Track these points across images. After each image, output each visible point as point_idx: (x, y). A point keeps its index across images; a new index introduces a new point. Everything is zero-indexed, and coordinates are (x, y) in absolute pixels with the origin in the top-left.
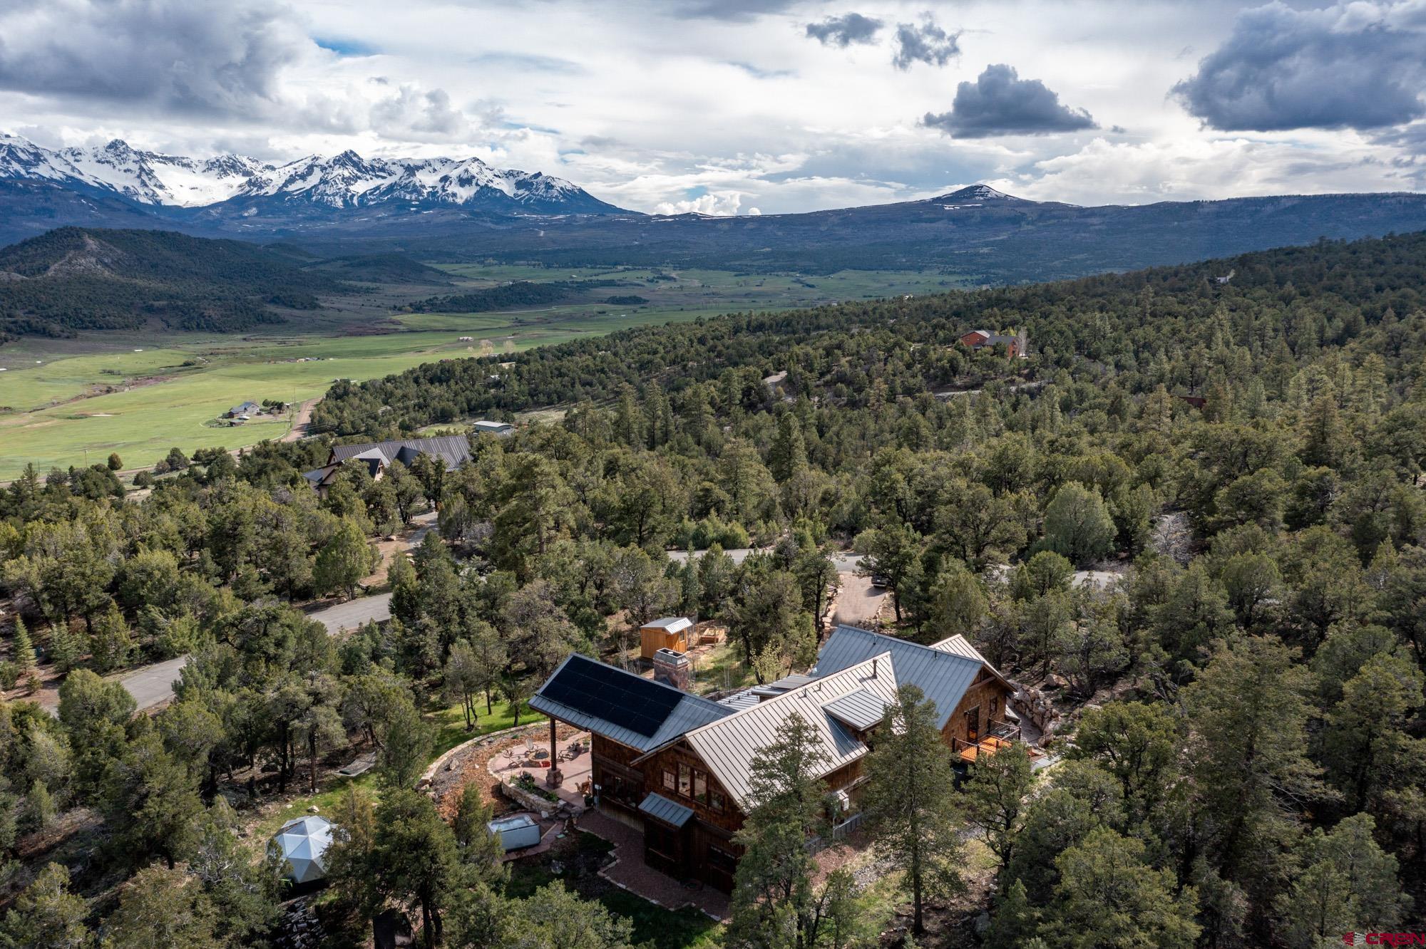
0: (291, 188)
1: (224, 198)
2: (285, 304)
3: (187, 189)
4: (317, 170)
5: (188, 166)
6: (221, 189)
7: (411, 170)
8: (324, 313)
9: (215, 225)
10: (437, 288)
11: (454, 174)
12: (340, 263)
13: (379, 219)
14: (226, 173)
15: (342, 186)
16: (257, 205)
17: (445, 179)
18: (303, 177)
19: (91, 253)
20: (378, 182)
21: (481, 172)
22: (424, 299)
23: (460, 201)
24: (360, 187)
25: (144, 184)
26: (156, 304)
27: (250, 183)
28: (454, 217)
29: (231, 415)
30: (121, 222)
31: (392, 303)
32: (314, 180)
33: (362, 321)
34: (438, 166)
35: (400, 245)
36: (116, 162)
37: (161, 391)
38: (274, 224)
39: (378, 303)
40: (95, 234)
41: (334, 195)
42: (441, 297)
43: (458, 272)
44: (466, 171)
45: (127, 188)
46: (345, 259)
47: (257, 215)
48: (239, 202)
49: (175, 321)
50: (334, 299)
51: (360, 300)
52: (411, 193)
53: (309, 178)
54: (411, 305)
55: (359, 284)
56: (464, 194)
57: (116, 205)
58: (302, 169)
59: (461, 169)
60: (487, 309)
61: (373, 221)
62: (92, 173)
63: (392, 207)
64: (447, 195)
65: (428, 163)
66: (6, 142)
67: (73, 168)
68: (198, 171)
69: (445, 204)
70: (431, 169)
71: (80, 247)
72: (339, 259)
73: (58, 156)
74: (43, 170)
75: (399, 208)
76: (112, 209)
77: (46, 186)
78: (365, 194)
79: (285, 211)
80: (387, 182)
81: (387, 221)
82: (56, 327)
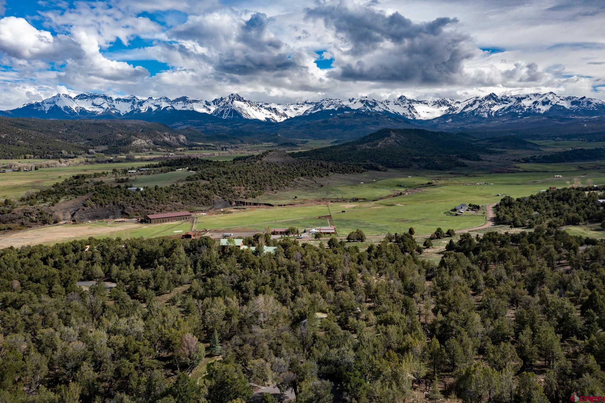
0: (466, 110)
1: (439, 116)
2: (467, 159)
3: (425, 113)
4: (477, 102)
5: (427, 104)
6: (438, 112)
7: (519, 99)
8: (483, 162)
9: (435, 126)
10: (534, 152)
11: (540, 100)
12: (488, 140)
13: (503, 121)
14: (441, 106)
15: (488, 108)
16: (452, 118)
17: (535, 103)
18: (471, 105)
19: (393, 138)
20: (503, 106)
21: (554, 98)
22: (529, 156)
24: (495, 108)
25: (410, 112)
26: (416, 158)
27: (450, 109)
28: (539, 119)
30: (402, 126)
31: (514, 159)
32: (476, 106)
33: (501, 166)
34: (532, 97)
35: (514, 132)
36: (401, 104)
38: (459, 125)
39: (507, 158)
40: (394, 131)
41: (484, 112)
42: (537, 156)
43: (543, 144)
44: (546, 98)
45: (404, 113)
46: (490, 139)
47: (452, 122)
48: (445, 117)
49: (422, 165)
50: (487, 156)
51: (498, 157)
52: (519, 109)
53: (474, 106)
54: (523, 159)
55: (497, 150)
56: (544, 109)
57: (400, 120)
58: (471, 102)
59: (544, 98)
60: (561, 162)
61: (501, 122)
62: (393, 109)
63: (510, 116)
64: (536, 110)
65: (528, 96)
66: (366, 99)
67: (386, 107)
68: (430, 105)
69: (534, 114)
70: (529, 98)
71: (389, 136)
72: (487, 139)
73: (382, 103)
74: (376, 109)
75: (513, 116)
76: (399, 122)
77: (377, 114)
78: (497, 111)
79: (463, 120)
80: (508, 106)
81: (507, 122)
82: (380, 167)
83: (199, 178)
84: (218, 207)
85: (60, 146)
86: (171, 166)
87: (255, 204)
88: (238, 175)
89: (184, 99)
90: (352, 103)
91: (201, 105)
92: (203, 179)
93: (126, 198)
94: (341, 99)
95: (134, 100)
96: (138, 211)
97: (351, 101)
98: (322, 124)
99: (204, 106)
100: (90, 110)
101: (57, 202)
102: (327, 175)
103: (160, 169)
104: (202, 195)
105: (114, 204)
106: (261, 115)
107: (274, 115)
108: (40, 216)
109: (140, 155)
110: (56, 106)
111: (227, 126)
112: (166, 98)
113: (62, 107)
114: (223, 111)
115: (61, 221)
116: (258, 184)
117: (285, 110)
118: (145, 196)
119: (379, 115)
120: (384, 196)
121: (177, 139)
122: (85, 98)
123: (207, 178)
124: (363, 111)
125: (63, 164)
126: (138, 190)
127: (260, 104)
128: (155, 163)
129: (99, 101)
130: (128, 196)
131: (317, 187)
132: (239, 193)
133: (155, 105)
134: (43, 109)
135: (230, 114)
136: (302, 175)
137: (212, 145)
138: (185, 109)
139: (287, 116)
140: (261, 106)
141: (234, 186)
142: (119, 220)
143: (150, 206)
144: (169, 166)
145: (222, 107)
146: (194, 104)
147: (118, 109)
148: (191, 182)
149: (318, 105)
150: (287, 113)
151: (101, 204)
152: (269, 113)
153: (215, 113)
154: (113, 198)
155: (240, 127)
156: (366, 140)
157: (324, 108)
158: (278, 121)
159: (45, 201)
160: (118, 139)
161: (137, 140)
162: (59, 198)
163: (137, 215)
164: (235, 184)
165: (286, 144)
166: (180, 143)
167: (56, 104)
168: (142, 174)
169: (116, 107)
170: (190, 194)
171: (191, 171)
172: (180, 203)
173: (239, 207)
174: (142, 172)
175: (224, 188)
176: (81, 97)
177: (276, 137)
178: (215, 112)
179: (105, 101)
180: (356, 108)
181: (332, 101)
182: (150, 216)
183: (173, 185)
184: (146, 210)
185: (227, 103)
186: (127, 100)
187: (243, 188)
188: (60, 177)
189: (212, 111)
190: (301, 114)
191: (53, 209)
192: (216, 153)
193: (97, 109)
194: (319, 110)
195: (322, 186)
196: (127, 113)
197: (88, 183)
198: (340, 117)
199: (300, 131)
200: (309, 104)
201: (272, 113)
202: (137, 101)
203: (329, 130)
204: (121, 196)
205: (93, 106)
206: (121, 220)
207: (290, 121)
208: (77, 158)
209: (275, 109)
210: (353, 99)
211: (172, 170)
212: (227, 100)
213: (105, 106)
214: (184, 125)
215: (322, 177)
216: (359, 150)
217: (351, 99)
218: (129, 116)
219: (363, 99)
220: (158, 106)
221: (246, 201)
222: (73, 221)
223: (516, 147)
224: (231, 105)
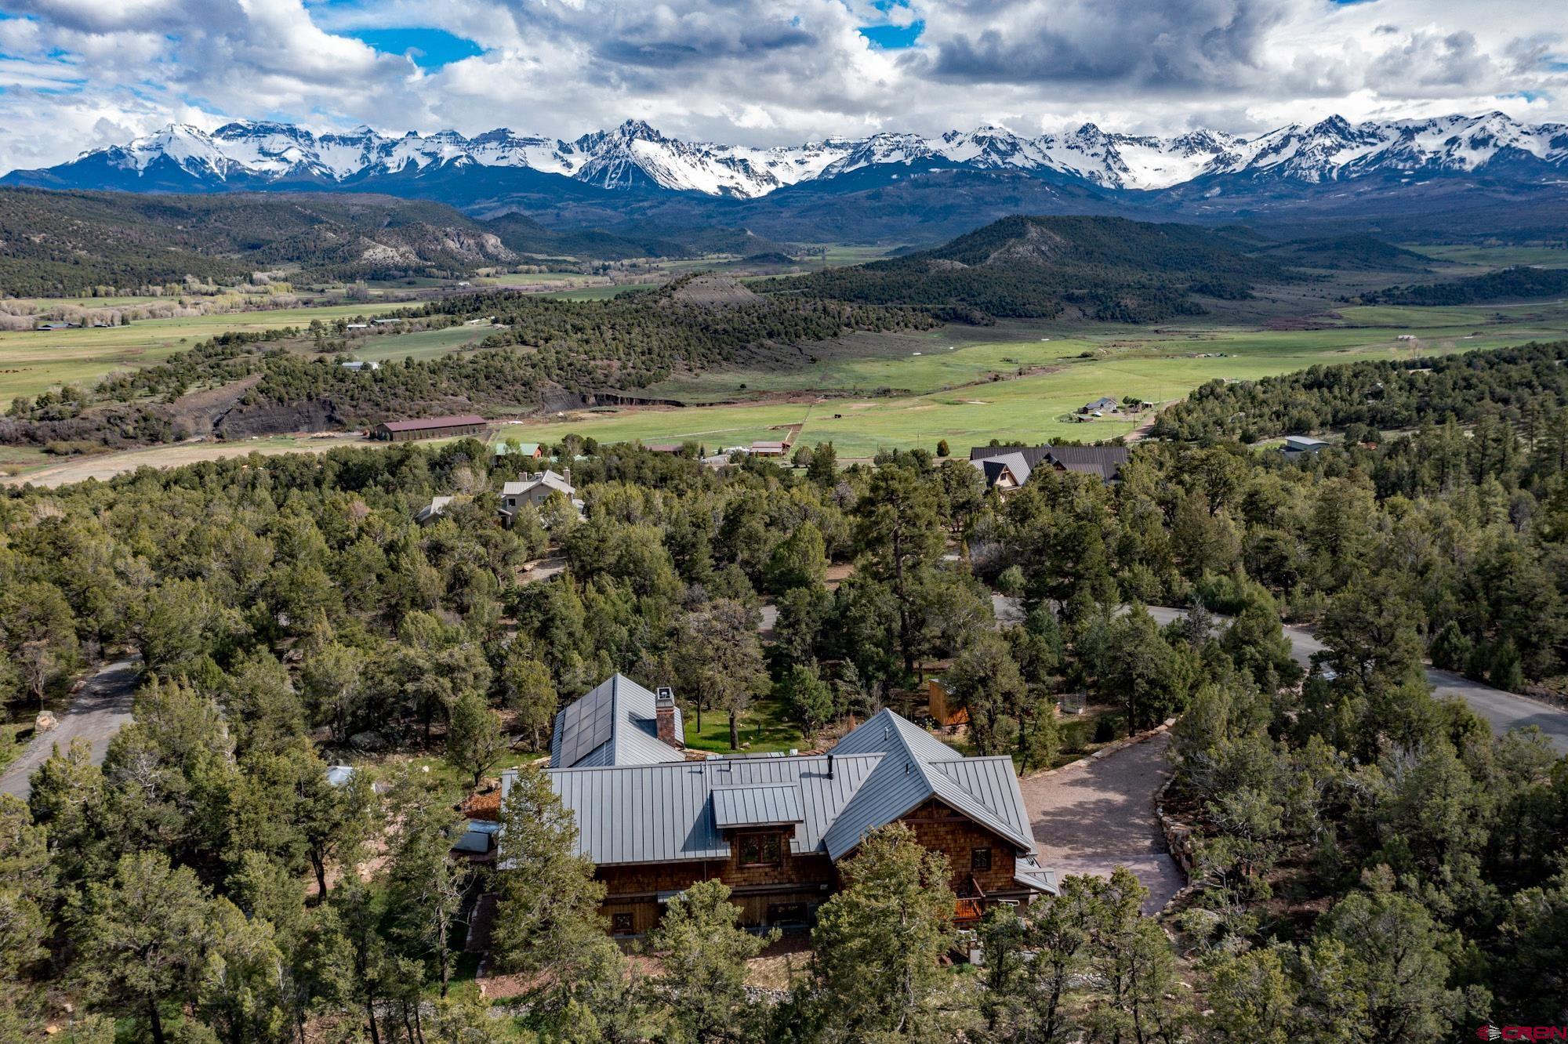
0: (1262, 163)
1: (1188, 178)
2: (1213, 294)
3: (1150, 171)
4: (1293, 141)
5: (1155, 145)
6: (1184, 169)
7: (1409, 132)
8: (1254, 304)
9: (1173, 208)
10: (1404, 275)
11: (1465, 134)
12: (1295, 246)
13: (1359, 194)
14: (1193, 151)
15: (1321, 158)
16: (1221, 185)
17: (1453, 141)
18: (1276, 150)
19: (1030, 241)
20: (1364, 150)
21: (1503, 129)
22: (1380, 289)
23: (1468, 168)
24: (1342, 158)
25: (1109, 168)
26: (1077, 292)
27: (1217, 160)
28: (1457, 187)
29: (1085, 411)
30: (1081, 208)
31: (1338, 294)
32: (1288, 152)
33: (1295, 313)
34: (1445, 125)
35: (1378, 224)
36: (1085, 147)
37: (1041, 382)
38: (1239, 202)
39: (1324, 293)
40: (1038, 222)
41: (1309, 168)
43: (1446, 256)
44: (1483, 129)
45: (1091, 173)
46: (1302, 242)
47: (1221, 195)
48: (1203, 182)
49: (1090, 311)
50: (1273, 288)
51: (1303, 290)
52: (1406, 160)
53: (1284, 151)
54: (1362, 296)
55: (1309, 271)
56: (1476, 158)
57: (1079, 190)
58: (1276, 139)
59: (1476, 128)
60: (1460, 302)
61: (1352, 197)
62: (1062, 160)
63: (1378, 180)
64: (1453, 161)
65: (1433, 123)
66: (989, 134)
67: (1045, 156)
68: (1164, 150)
69: (1448, 172)
70: (1436, 130)
71: (1021, 235)
72: (1293, 242)
73: (1032, 144)
74: (1017, 160)
75: (1387, 180)
76: (1073, 195)
77: (1016, 176)
78: (1347, 165)
79: (1251, 190)
80: (1375, 151)
81: (1368, 196)
82: (977, 314)
83: (513, 340)
84: (555, 407)
85: (179, 265)
86: (453, 313)
87: (642, 402)
88: (608, 334)
89: (501, 136)
90: (953, 144)
91: (548, 152)
92: (524, 343)
93: (338, 385)
94: (923, 134)
95: (369, 139)
96: (366, 416)
97: (948, 138)
98: (867, 204)
99: (556, 156)
100: (256, 167)
101: (180, 393)
102: (835, 334)
103: (424, 320)
104: (515, 380)
105: (310, 398)
106: (708, 179)
107: (741, 178)
108: (143, 424)
109: (383, 287)
110: (164, 156)
111: (615, 209)
112: (454, 134)
113: (181, 161)
114: (605, 170)
115: (190, 436)
116: (654, 356)
117: (773, 164)
118: (382, 380)
119: (1020, 177)
120: (957, 383)
121: (477, 244)
122: (241, 135)
123: (533, 341)
124: (981, 166)
125: (189, 310)
126: (366, 367)
127: (705, 148)
128: (414, 306)
129: (276, 142)
130: (342, 380)
131: (801, 363)
132: (606, 376)
133: (424, 154)
134: (131, 165)
135: (624, 177)
136: (770, 335)
137: (570, 259)
138: (503, 163)
139: (775, 182)
140: (707, 154)
141: (594, 359)
142: (320, 435)
143: (394, 403)
144: (449, 312)
145: (603, 158)
146: (529, 149)
147: (328, 164)
148: (493, 351)
149: (861, 151)
150: (776, 172)
151: (280, 400)
152: (727, 172)
153: (585, 174)
154: (306, 384)
155: (650, 213)
156: (963, 246)
157: (875, 159)
158: (754, 195)
159: (153, 391)
160: (325, 245)
161: (374, 247)
162: (183, 385)
163: (362, 424)
164: (598, 355)
165: (763, 258)
166: (487, 255)
167: (166, 151)
168: (380, 333)
169: (322, 160)
170: (487, 378)
171: (499, 325)
172: (463, 399)
173: (604, 408)
174: (382, 328)
175: (570, 365)
176: (230, 131)
177: (741, 239)
178: (585, 171)
179: (294, 143)
180: (961, 160)
181: (898, 138)
182: (392, 426)
183: (449, 358)
184: (384, 413)
185: (616, 146)
186: (351, 139)
187: (616, 364)
188: (183, 340)
189: (575, 171)
190: (815, 176)
191: (171, 408)
192: (578, 281)
193: (271, 165)
194: (863, 164)
195: (814, 360)
196: (352, 175)
197: (249, 352)
198: (915, 184)
199: (806, 221)
200: (836, 147)
201: (735, 174)
202: (376, 142)
203: (885, 220)
204: (325, 381)
205: (261, 157)
206: (325, 434)
207: (784, 195)
208: (224, 293)
209: (743, 161)
210: (955, 133)
211: (454, 323)
212: (616, 137)
213: (294, 155)
214: (503, 206)
215: (820, 339)
216: (933, 272)
217: (950, 133)
218: (356, 182)
219: (981, 134)
220: (434, 156)
221: (620, 394)
222: (218, 436)
223: (1367, 265)
224: (627, 151)
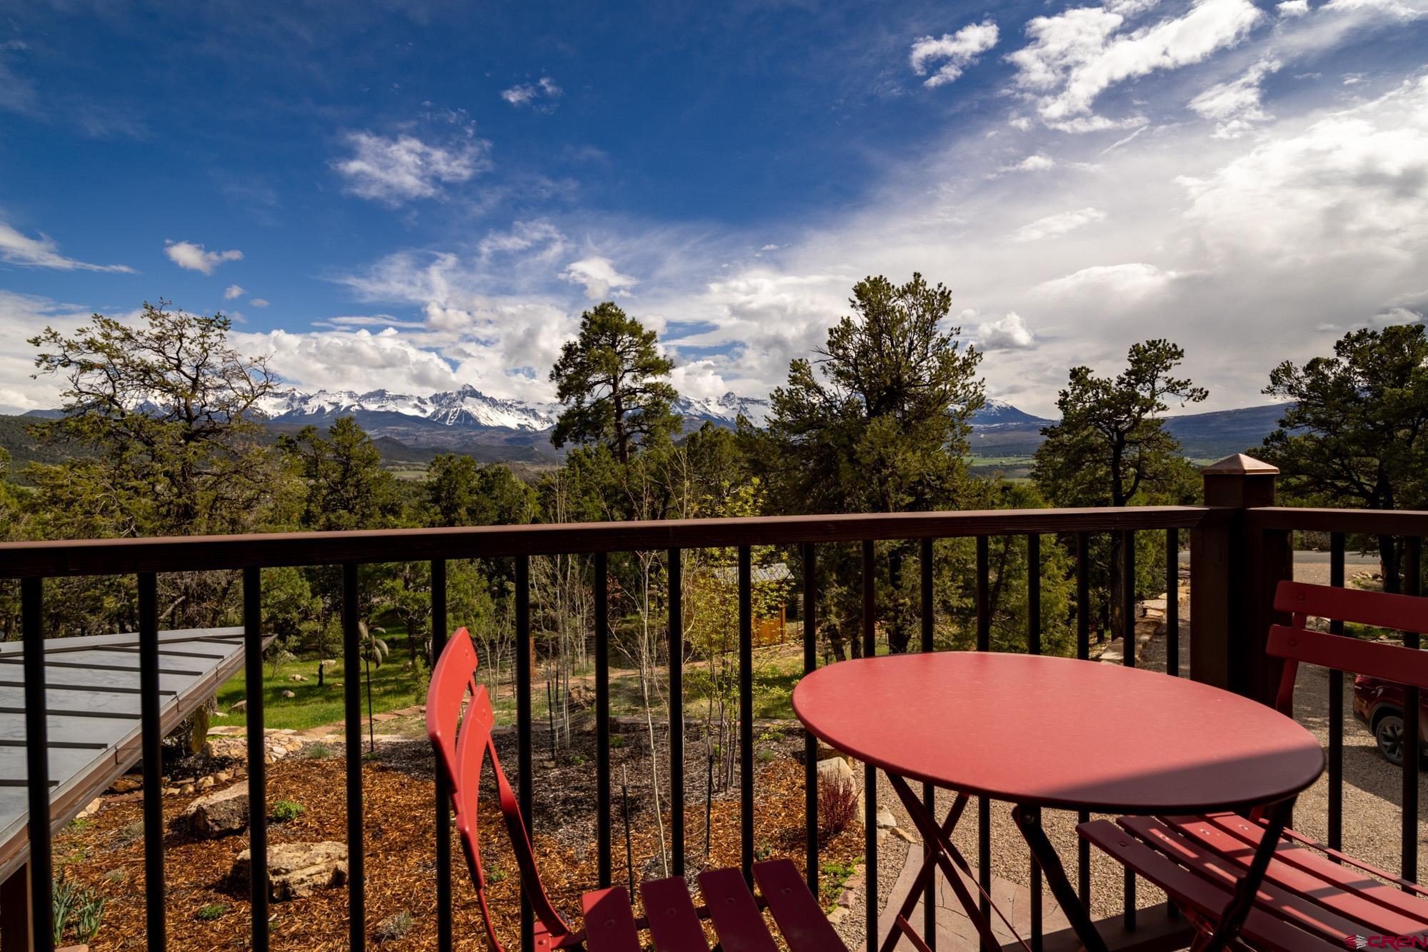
67: (706, 409)
89: (380, 394)
91: (411, 404)
95: (293, 394)
99: (416, 406)
106: (511, 420)
107: (531, 420)
111: (453, 436)
112: (349, 392)
114: (446, 414)
119: (693, 420)
127: (509, 404)
133: (330, 403)
135: (459, 419)
138: (382, 410)
139: (552, 422)
140: (511, 406)
145: (446, 407)
146: (399, 402)
147: (265, 409)
152: (524, 417)
153: (435, 417)
155: (475, 438)
158: (538, 430)
178: (435, 415)
185: (454, 402)
189: (428, 414)
196: (281, 416)
201: (528, 418)
202: (298, 396)
212: (454, 396)
218: (283, 420)
220: (336, 405)
224: (461, 404)
